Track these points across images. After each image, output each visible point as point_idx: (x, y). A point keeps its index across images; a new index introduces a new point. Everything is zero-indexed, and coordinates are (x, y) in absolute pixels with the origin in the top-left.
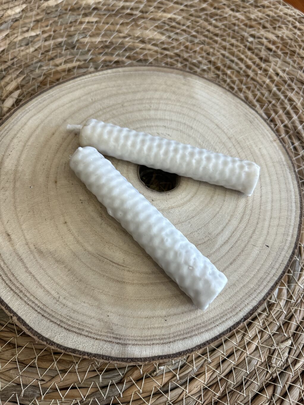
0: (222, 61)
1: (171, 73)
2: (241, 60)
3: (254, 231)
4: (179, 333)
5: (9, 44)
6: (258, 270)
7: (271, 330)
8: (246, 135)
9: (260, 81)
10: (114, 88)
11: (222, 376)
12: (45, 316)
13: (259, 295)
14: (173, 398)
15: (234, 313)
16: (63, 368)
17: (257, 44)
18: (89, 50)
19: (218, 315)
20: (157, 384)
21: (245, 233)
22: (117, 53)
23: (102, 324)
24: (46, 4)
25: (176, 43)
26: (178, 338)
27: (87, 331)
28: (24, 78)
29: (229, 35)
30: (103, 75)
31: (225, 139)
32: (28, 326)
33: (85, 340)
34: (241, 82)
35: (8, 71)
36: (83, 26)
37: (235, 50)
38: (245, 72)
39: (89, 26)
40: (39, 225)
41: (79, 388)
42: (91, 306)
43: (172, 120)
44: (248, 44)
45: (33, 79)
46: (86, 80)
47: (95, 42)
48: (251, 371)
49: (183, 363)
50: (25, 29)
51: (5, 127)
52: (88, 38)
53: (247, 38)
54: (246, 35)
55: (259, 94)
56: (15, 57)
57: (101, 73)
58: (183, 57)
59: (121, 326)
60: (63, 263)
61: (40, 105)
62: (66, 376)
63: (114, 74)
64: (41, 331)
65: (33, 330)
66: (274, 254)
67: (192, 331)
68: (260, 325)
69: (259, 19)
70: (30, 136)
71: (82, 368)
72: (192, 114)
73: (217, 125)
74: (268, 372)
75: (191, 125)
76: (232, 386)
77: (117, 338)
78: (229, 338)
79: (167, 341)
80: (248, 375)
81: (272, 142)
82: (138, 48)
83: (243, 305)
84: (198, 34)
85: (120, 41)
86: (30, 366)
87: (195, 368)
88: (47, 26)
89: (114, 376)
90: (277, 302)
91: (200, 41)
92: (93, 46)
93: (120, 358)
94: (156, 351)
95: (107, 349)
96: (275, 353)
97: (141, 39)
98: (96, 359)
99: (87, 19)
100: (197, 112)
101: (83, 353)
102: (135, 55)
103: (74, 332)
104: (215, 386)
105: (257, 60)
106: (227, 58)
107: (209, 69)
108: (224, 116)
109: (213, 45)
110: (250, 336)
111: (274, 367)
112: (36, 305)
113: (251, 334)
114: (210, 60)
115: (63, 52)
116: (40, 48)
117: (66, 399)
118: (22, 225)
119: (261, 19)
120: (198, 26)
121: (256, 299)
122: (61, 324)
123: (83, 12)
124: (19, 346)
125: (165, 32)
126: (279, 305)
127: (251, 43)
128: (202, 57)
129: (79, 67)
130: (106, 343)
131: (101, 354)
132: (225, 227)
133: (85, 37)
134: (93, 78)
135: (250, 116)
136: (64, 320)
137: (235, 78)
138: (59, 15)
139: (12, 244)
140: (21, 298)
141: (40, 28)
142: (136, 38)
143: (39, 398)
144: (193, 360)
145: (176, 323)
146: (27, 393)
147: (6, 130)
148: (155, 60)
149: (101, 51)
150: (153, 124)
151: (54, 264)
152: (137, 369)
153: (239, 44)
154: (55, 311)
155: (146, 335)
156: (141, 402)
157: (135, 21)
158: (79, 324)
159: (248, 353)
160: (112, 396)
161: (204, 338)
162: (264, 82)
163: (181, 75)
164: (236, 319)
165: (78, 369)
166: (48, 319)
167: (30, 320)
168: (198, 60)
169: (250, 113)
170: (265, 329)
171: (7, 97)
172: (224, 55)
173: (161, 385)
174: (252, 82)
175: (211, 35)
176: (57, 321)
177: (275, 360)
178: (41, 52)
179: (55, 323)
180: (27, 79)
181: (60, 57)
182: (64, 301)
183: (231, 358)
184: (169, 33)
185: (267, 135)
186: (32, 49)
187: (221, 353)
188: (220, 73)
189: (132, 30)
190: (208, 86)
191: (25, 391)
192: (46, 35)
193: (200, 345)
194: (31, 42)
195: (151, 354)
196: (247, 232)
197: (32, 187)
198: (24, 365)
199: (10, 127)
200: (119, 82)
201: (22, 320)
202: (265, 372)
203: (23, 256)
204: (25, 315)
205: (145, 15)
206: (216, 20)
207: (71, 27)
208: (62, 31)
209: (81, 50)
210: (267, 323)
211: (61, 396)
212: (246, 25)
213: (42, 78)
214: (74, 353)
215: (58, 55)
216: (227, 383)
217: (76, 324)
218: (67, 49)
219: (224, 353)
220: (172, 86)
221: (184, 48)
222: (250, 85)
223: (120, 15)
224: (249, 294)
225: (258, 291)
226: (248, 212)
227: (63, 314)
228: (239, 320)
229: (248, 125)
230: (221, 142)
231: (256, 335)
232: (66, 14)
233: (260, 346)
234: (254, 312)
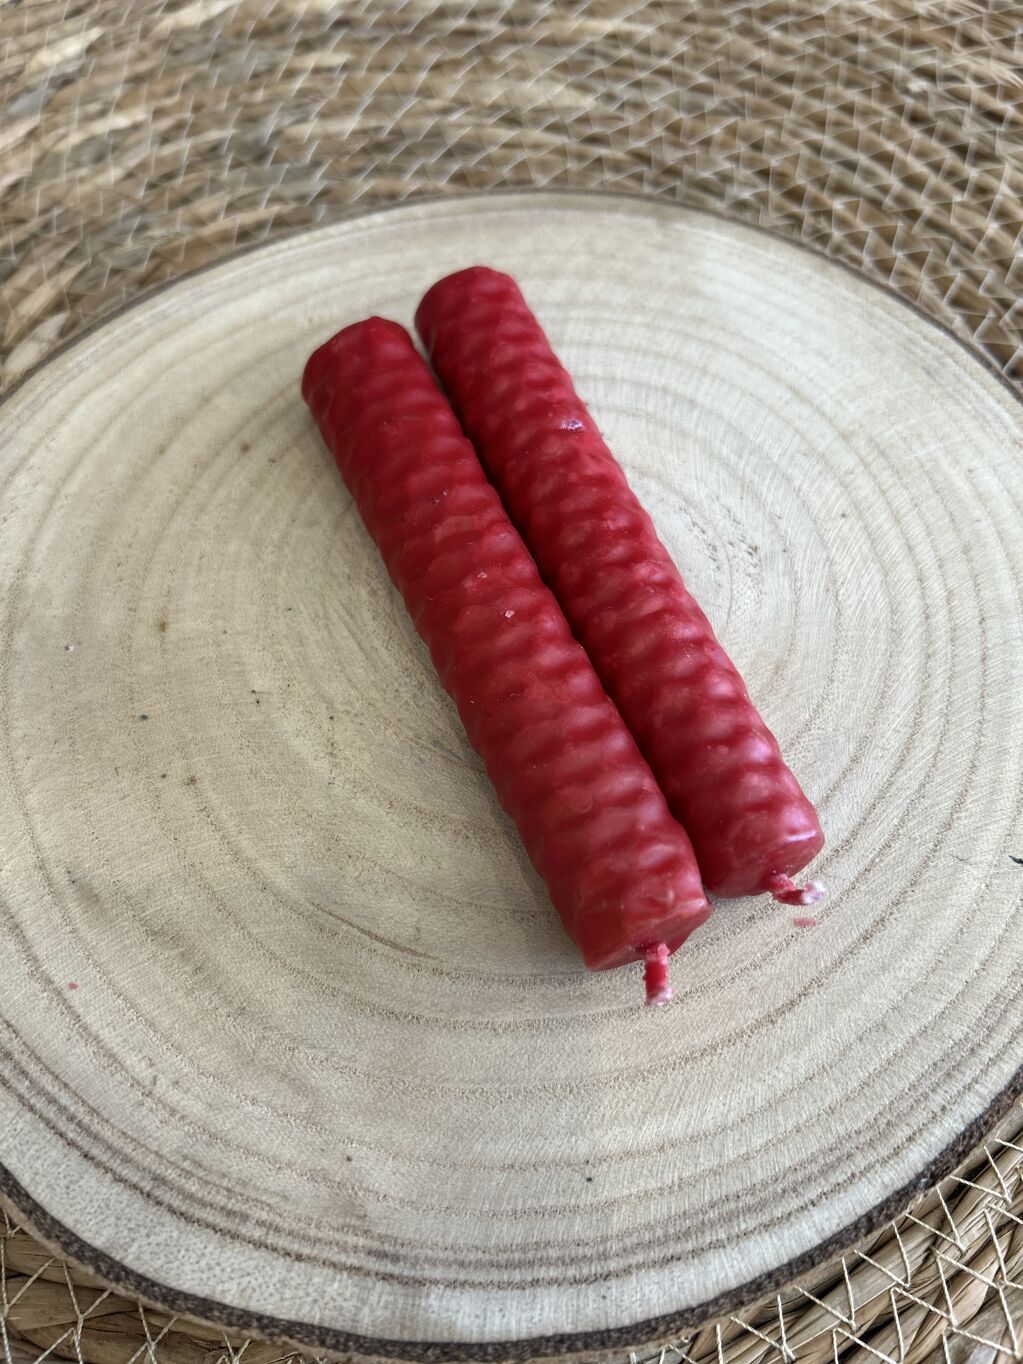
0: (812, 167)
1: (612, 209)
2: (885, 159)
3: (960, 802)
4: (647, 1237)
5: (39, 162)
6: (984, 964)
8: (912, 421)
9: (962, 230)
10: (396, 277)
12: (93, 1159)
13: (994, 1072)
15: (884, 1151)
17: (942, 98)
18: (316, 164)
19: (813, 1160)
21: (920, 808)
22: (416, 166)
23: (323, 1190)
24: (168, 23)
25: (635, 115)
26: (640, 1258)
27: (260, 1223)
28: (82, 273)
29: (833, 75)
30: (353, 232)
31: (826, 440)
32: (28, 1196)
33: (252, 1263)
34: (888, 237)
35: (30, 251)
36: (298, 84)
37: (858, 125)
38: (900, 200)
39: (318, 83)
40: (90, 793)
42: (279, 1115)
43: (613, 379)
44: (909, 102)
45: (115, 272)
46: (290, 253)
47: (340, 134)
49: (674, 1360)
50: (94, 107)
52: (313, 124)
53: (905, 80)
54: (899, 69)
55: (959, 277)
56: (56, 203)
57: (346, 226)
58: (661, 163)
59: (402, 1201)
60: (176, 939)
61: (120, 351)
63: (392, 228)
64: (77, 1221)
65: (44, 1213)
67: (702, 1227)
68: (1005, 1201)
69: (946, 17)
70: (77, 462)
72: (692, 351)
73: (792, 388)
75: (689, 392)
77: (381, 1255)
78: (871, 1253)
79: (596, 1268)
82: (492, 143)
83: (921, 1116)
84: (718, 80)
85: (429, 123)
86: (55, 1356)
88: (170, 93)
91: (725, 103)
92: (332, 147)
93: (393, 1343)
94: (545, 1315)
95: (340, 1300)
97: (507, 111)
98: (294, 1343)
99: (311, 60)
100: (711, 343)
101: (240, 1317)
102: (484, 168)
103: (208, 1226)
105: (949, 158)
106: (831, 154)
107: (763, 199)
108: (819, 353)
109: (772, 112)
110: (964, 1249)
112: (63, 1109)
113: (966, 1235)
114: (765, 167)
115: (225, 175)
116: (143, 166)
118: (28, 791)
119: (954, 14)
120: (716, 53)
121: (977, 1087)
122: (157, 1193)
123: (297, 38)
124: (16, 1275)
125: (594, 83)
127: (922, 96)
128: (735, 159)
129: (280, 222)
130: (338, 1277)
131: (316, 1322)
132: (836, 787)
133: (303, 120)
134: (318, 246)
135: (926, 352)
136: (171, 1174)
137: (862, 226)
138: (216, 56)
140: (4, 1083)
141: (147, 101)
142: (487, 112)
144: (716, 1350)
145: (634, 1190)
148: (556, 180)
149: (360, 163)
151: (142, 944)
153: (874, 104)
154: (135, 1136)
155: (507, 1240)
157: (485, 55)
158: (228, 1190)
159: (955, 1322)
161: (757, 1261)
162: (979, 233)
163: (647, 215)
164: (895, 1176)
166: (107, 1170)
167: (36, 1174)
168: (719, 169)
169: (925, 338)
171: (21, 337)
172: (816, 148)
174: (931, 234)
175: (765, 80)
176: (143, 1178)
178: (146, 181)
179: (135, 1187)
180: (92, 272)
181: (213, 192)
182: (174, 1096)
183: (883, 1341)
184: (609, 83)
185: (997, 417)
186: (113, 174)
187: (837, 1322)
188: (804, 211)
189: (473, 83)
190: (755, 250)
192: (165, 123)
193: (740, 1289)
194: (115, 148)
195: (524, 1325)
196: (932, 806)
197: (72, 648)
198: (33, 1351)
199: (7, 433)
200: (414, 252)
203: (25, 915)
204: (14, 1154)
205: (520, 31)
206: (784, 28)
207: (253, 89)
208: (223, 105)
209: (286, 166)
212: (897, 38)
213: (144, 268)
214: (207, 1318)
215: (206, 189)
217: (218, 1192)
218: (236, 165)
219: (850, 1318)
220: (612, 256)
221: (663, 134)
222: (925, 248)
223: (429, 38)
224: (949, 1068)
225: (987, 1054)
226: (932, 722)
227: (165, 1151)
228: (906, 1181)
229: (916, 386)
230: (811, 452)
231: (989, 1243)
232: (237, 48)
233: (1006, 1288)
234: (975, 1146)
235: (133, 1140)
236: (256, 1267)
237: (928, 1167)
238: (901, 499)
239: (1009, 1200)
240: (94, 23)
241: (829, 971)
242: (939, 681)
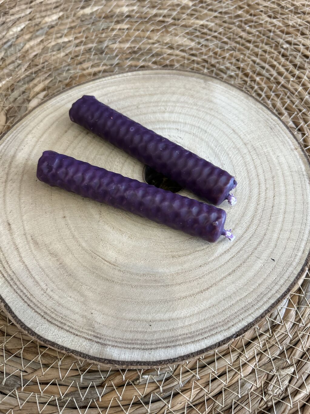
0: (252, 67)
1: (192, 76)
2: (273, 66)
3: (260, 242)
4: (163, 341)
5: (43, 49)
6: (259, 285)
7: (272, 354)
8: (264, 141)
9: (292, 89)
10: (132, 91)
11: (210, 396)
12: (30, 306)
13: (257, 312)
14: (154, 411)
15: (225, 328)
16: (46, 363)
17: (292, 50)
18: (117, 56)
19: (207, 328)
20: (138, 393)
21: (249, 243)
22: (143, 58)
23: (85, 320)
24: (81, 12)
25: (205, 49)
26: (160, 346)
27: (69, 326)
28: (51, 81)
29: (262, 41)
30: (122, 77)
31: (240, 145)
32: (14, 313)
33: (66, 335)
34: (270, 89)
35: (38, 74)
36: (115, 33)
37: (267, 56)
38: (275, 78)
39: (120, 33)
40: (39, 218)
41: (59, 385)
42: (76, 301)
43: (186, 123)
44: (283, 50)
45: (60, 81)
46: (105, 82)
47: (124, 48)
48: (243, 395)
49: (169, 375)
50: (59, 35)
51: (22, 123)
52: (117, 44)
53: (282, 44)
54: (281, 41)
55: (288, 102)
57: (121, 75)
58: (210, 63)
59: (103, 325)
60: (56, 256)
61: (58, 104)
62: (48, 371)
63: (133, 77)
64: (25, 320)
65: (17, 318)
66: (279, 269)
67: (177, 340)
68: (260, 347)
69: (298, 26)
70: (44, 133)
71: (65, 365)
72: (208, 118)
73: (233, 130)
74: (262, 399)
75: (205, 128)
76: (220, 408)
77: (97, 337)
78: (223, 356)
79: (149, 347)
80: (240, 399)
81: (293, 151)
82: (165, 53)
83: (236, 320)
84: (230, 40)
85: (148, 47)
86: (16, 356)
87: (180, 382)
88: (80, 33)
89: (95, 378)
90: (282, 323)
91: (231, 47)
92: (121, 51)
93: (97, 358)
94: (135, 356)
95: (85, 346)
96: (273, 380)
97: (170, 45)
98: (73, 355)
99: (119, 26)
100: (213, 116)
101: (61, 347)
102: (162, 60)
103: (56, 325)
104: (200, 405)
105: (291, 67)
106: (258, 64)
107: (237, 75)
108: (242, 121)
109: (244, 51)
110: (247, 358)
111: (271, 395)
112: (24, 294)
113: (248, 354)
114: (239, 66)
115: (92, 57)
116: (70, 53)
117: (44, 394)
118: (23, 216)
119: (300, 25)
120: (231, 32)
121: (252, 315)
122: (45, 316)
123: (115, 20)
124: (9, 335)
125: (195, 38)
126: (285, 328)
127: (286, 49)
128: (231, 63)
129: (105, 71)
131: (79, 351)
133: (115, 43)
134: (112, 80)
135: (272, 123)
136: (48, 312)
137: (263, 85)
138: (93, 23)
139: (11, 233)
140: (11, 286)
141: (73, 34)
142: (164, 44)
143: (19, 388)
144: (180, 374)
145: (161, 329)
146: (9, 382)
147: (23, 126)
148: (181, 65)
149: (128, 56)
150: (166, 126)
151: (48, 256)
152: (120, 374)
153: (273, 50)
154: (41, 302)
155: (128, 337)
156: (120, 409)
157: (166, 28)
158: (62, 317)
159: (243, 376)
160: (91, 398)
161: (189, 350)
162: (296, 90)
163: (201, 79)
164: (228, 334)
165: (61, 365)
166: (33, 309)
167: (16, 308)
168: (226, 66)
169: (272, 119)
170: (264, 351)
171: (33, 97)
172: (254, 62)
173: (143, 395)
174: (283, 89)
175: (243, 41)
176: (41, 312)
177: (272, 386)
178: (71, 57)
179: (39, 314)
180: (54, 81)
181: (88, 62)
182: (51, 294)
183: (223, 378)
184: (199, 39)
185: (288, 142)
186: (62, 54)
187: (212, 371)
188: (248, 79)
189: (162, 36)
190: (230, 91)
191: (6, 380)
192: (77, 41)
193: (184, 356)
194: (63, 47)
195: (129, 358)
196: (252, 243)
197: (38, 181)
198: (10, 354)
199: (27, 124)
200: (138, 84)
201: (9, 307)
202: (259, 398)
203: (20, 246)
204: (12, 303)
205: (177, 22)
206: (250, 26)
207: (102, 33)
208: (93, 37)
209: (109, 56)
210: (268, 346)
211: (41, 390)
212: (282, 31)
213: (68, 81)
214: (53, 347)
215: (87, 60)
216: (214, 404)
217: (59, 318)
218: (95, 54)
219: (215, 371)
220: (191, 89)
221: (212, 55)
222: (280, 93)
223: (152, 22)
224: (246, 309)
225: (256, 307)
226: (256, 222)
227: (48, 306)
228: (230, 335)
229: (267, 132)
230: (235, 147)
231: (255, 357)
232: (99, 21)
233: (257, 369)
234: (249, 329)
235: (40, 303)
236: (66, 336)
237: (236, 333)
238: (258, 162)
239: (261, 347)
240: (61, 11)
241: (219, 282)
242: (259, 211)
